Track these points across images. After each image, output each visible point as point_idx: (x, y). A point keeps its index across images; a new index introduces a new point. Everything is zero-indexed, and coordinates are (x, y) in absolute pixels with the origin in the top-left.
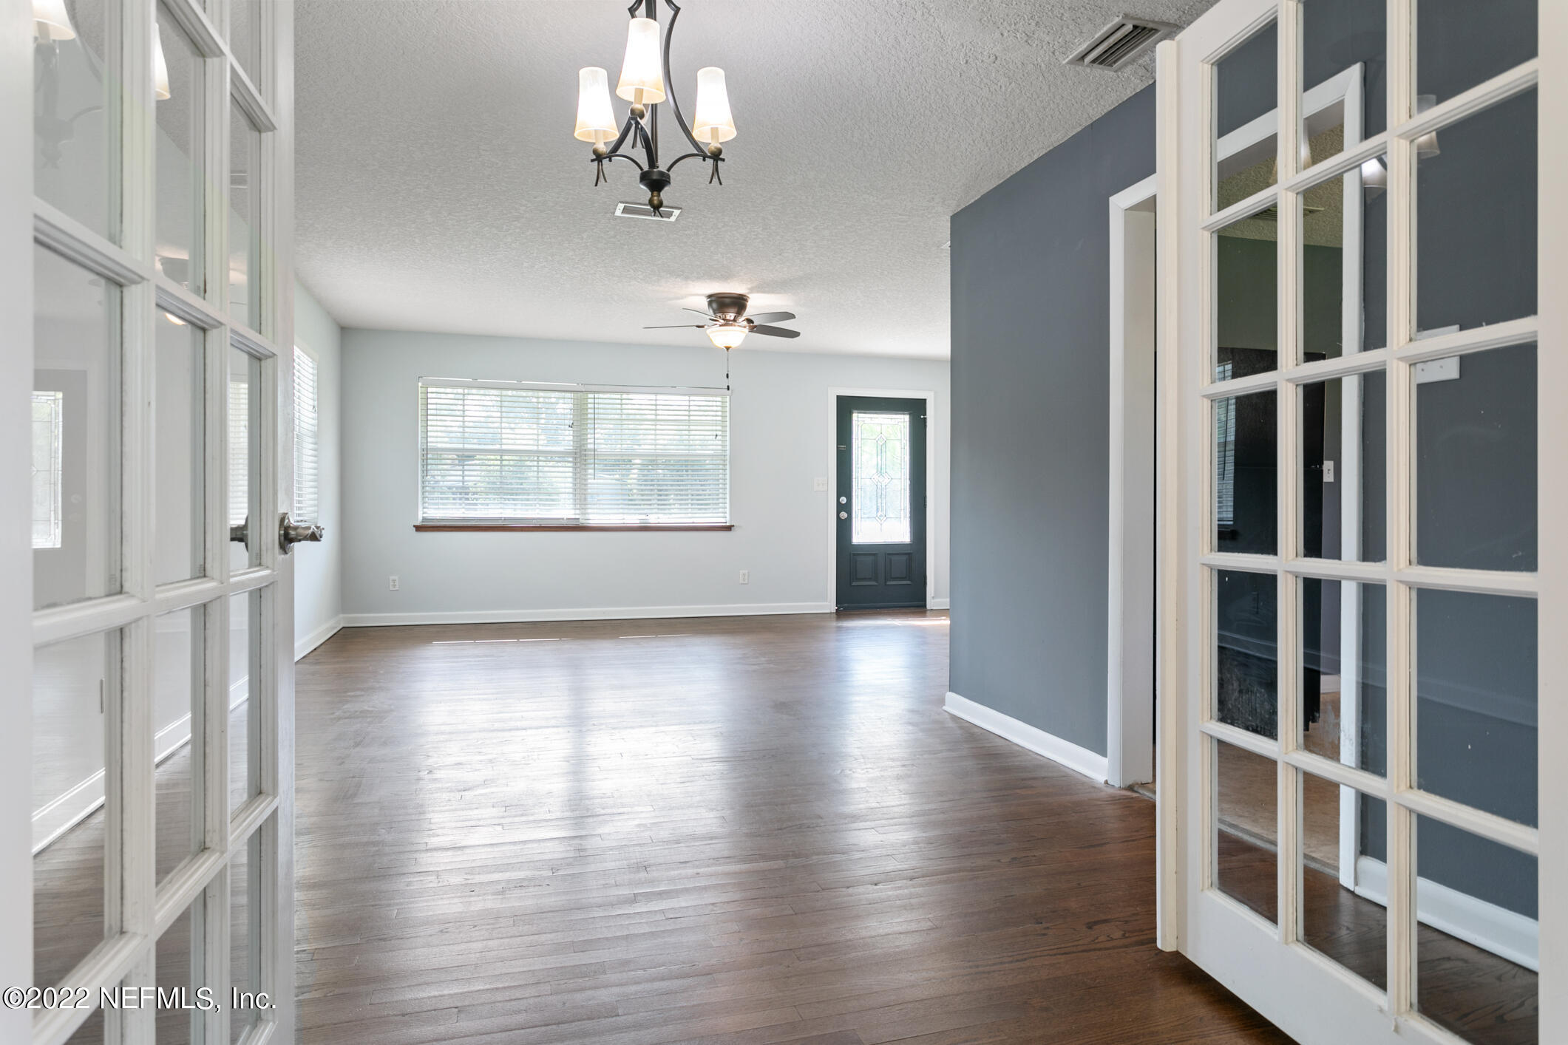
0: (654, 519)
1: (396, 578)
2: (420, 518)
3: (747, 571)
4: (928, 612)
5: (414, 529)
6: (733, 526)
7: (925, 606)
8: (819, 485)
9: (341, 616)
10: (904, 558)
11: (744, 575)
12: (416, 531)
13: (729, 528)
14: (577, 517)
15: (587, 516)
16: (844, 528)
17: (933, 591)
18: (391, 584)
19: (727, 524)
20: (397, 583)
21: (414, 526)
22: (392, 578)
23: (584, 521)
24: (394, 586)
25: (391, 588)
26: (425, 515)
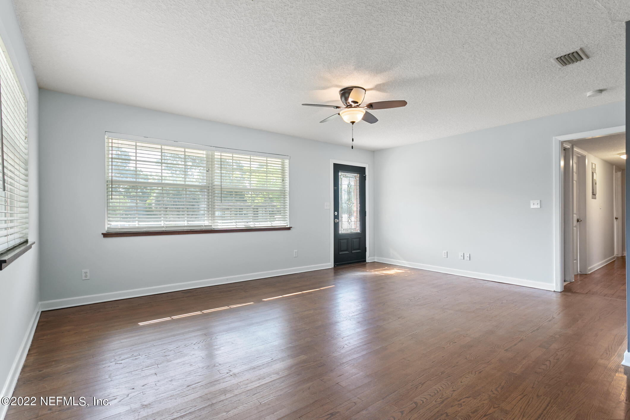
0: (252, 225)
1: (88, 270)
2: (106, 229)
3: (297, 250)
4: (367, 265)
5: (102, 236)
6: (292, 227)
7: (365, 261)
8: (326, 206)
9: (40, 303)
10: (358, 240)
11: (296, 252)
12: (104, 237)
13: (289, 229)
14: (210, 224)
15: (216, 224)
16: (336, 226)
17: (368, 255)
18: (84, 275)
19: (288, 226)
20: (88, 274)
21: (102, 234)
22: (84, 271)
23: (214, 227)
24: (86, 276)
25: (84, 278)
26: (109, 226)
